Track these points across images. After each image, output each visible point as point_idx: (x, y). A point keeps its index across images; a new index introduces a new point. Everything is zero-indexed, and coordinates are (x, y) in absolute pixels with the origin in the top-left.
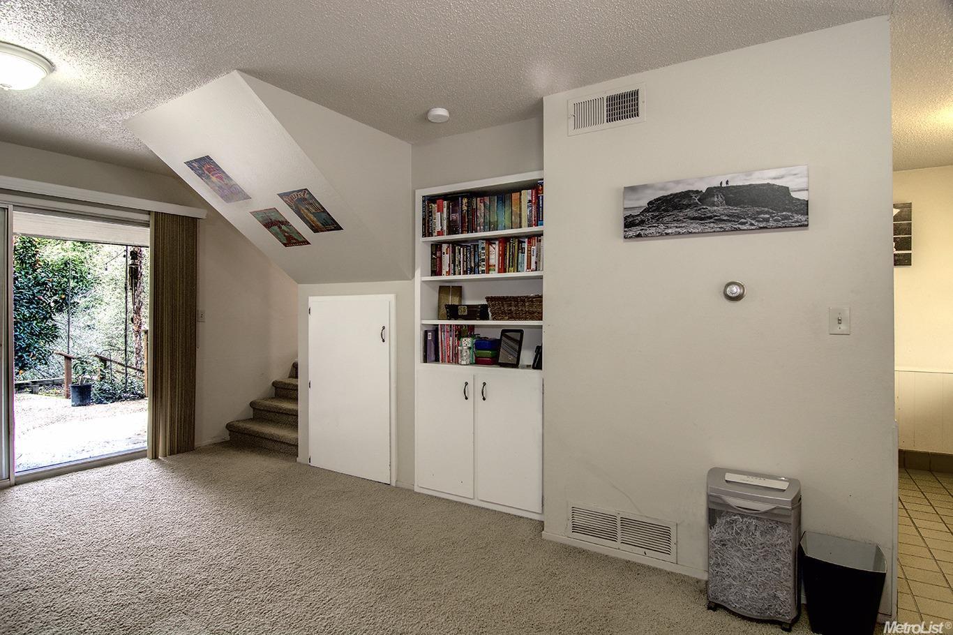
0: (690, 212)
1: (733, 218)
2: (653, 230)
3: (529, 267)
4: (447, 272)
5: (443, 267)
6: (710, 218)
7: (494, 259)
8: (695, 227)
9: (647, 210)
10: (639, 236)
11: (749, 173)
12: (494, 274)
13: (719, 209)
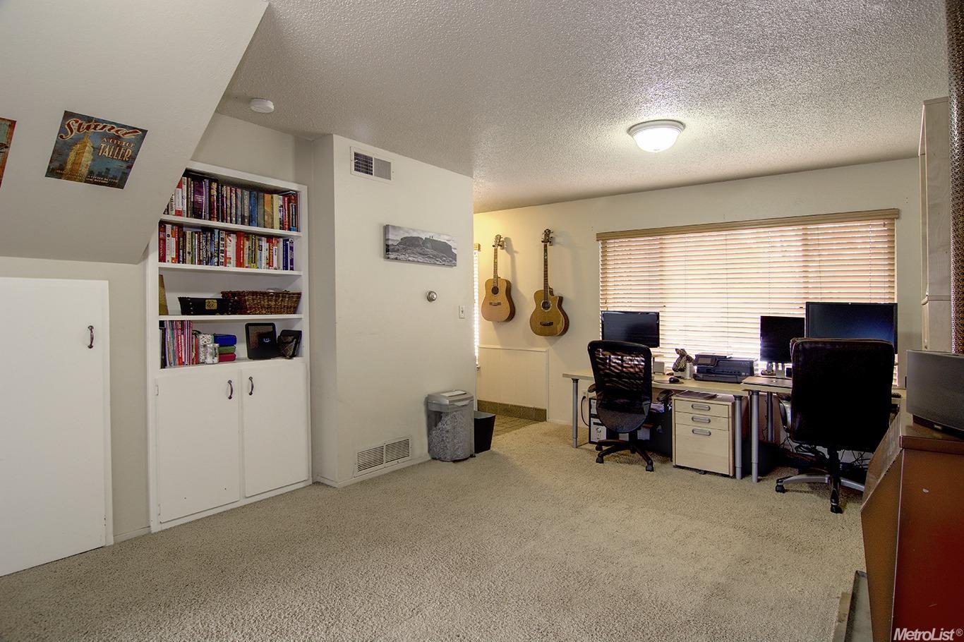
0: (418, 249)
1: (435, 257)
2: (402, 257)
3: (270, 264)
4: (173, 259)
5: (168, 252)
6: (426, 255)
7: (231, 251)
8: (420, 259)
9: (400, 243)
10: (396, 259)
11: (440, 234)
12: (232, 268)
13: (429, 251)
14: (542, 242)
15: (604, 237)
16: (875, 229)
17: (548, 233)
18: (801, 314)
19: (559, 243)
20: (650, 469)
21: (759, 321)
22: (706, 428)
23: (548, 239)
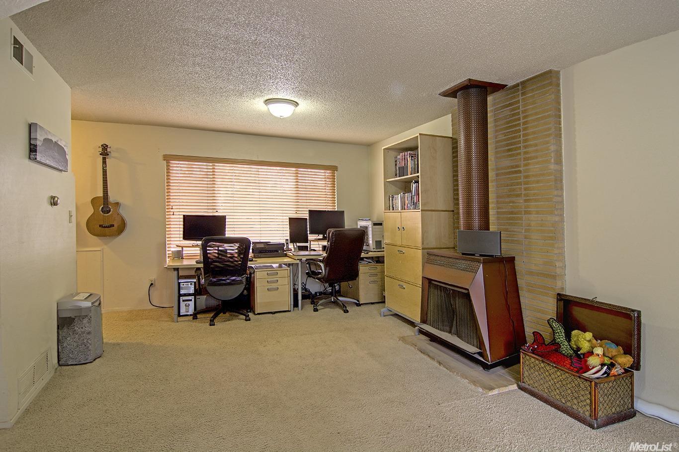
0: (51, 152)
2: (43, 159)
6: (55, 158)
8: (52, 162)
9: (43, 145)
13: (56, 155)
14: (100, 154)
15: (168, 158)
16: (328, 173)
17: (105, 147)
18: (306, 216)
19: (113, 157)
20: (248, 319)
21: (288, 220)
22: (274, 286)
23: (105, 152)
